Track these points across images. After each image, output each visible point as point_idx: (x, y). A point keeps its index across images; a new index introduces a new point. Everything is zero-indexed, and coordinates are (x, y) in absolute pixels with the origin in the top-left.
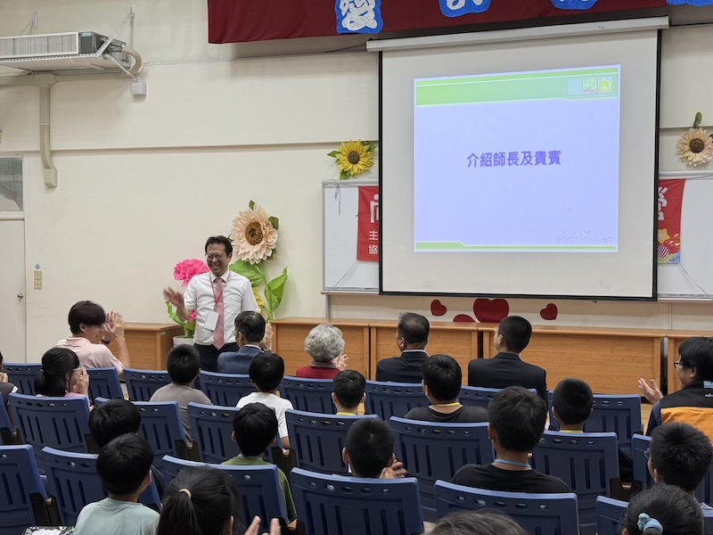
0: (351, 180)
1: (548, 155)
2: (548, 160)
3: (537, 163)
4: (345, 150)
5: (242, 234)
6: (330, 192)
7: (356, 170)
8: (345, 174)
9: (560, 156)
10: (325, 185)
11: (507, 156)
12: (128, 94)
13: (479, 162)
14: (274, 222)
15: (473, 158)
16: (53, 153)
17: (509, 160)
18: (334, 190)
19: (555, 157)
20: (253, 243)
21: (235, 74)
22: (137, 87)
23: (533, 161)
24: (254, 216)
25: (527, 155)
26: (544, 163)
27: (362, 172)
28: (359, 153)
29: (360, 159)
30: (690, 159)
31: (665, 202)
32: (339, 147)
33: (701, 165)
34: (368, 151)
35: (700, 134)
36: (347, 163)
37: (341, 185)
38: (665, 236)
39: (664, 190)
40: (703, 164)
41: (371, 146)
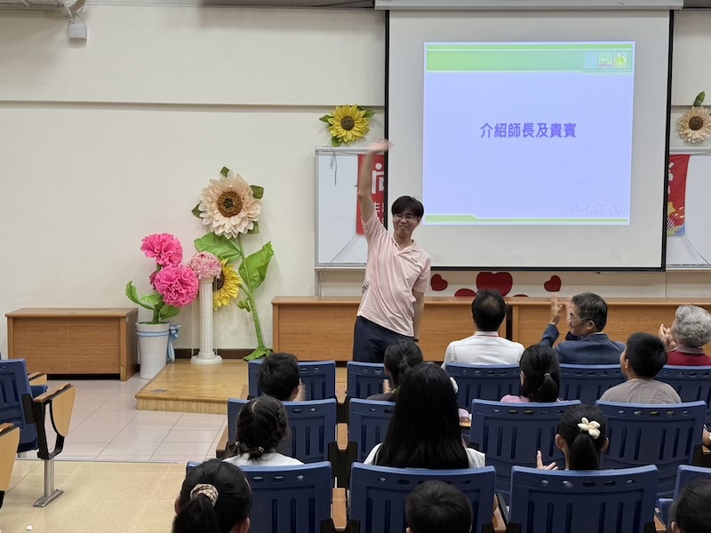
1: (563, 128)
2: (563, 133)
3: (553, 135)
4: (339, 114)
5: (214, 205)
6: (324, 160)
7: (350, 137)
8: (337, 140)
9: (575, 129)
10: (317, 152)
11: (522, 127)
13: (493, 132)
14: (257, 191)
15: (487, 128)
17: (524, 131)
18: (329, 158)
19: (570, 129)
20: (228, 215)
23: (549, 133)
24: (228, 185)
25: (542, 127)
26: (560, 136)
27: (356, 139)
28: (354, 118)
29: (356, 125)
30: (689, 136)
31: (671, 177)
32: (331, 111)
33: (699, 142)
34: (364, 116)
35: (701, 112)
36: (340, 129)
37: (338, 153)
38: (671, 209)
39: (671, 165)
40: (702, 141)
41: (368, 111)
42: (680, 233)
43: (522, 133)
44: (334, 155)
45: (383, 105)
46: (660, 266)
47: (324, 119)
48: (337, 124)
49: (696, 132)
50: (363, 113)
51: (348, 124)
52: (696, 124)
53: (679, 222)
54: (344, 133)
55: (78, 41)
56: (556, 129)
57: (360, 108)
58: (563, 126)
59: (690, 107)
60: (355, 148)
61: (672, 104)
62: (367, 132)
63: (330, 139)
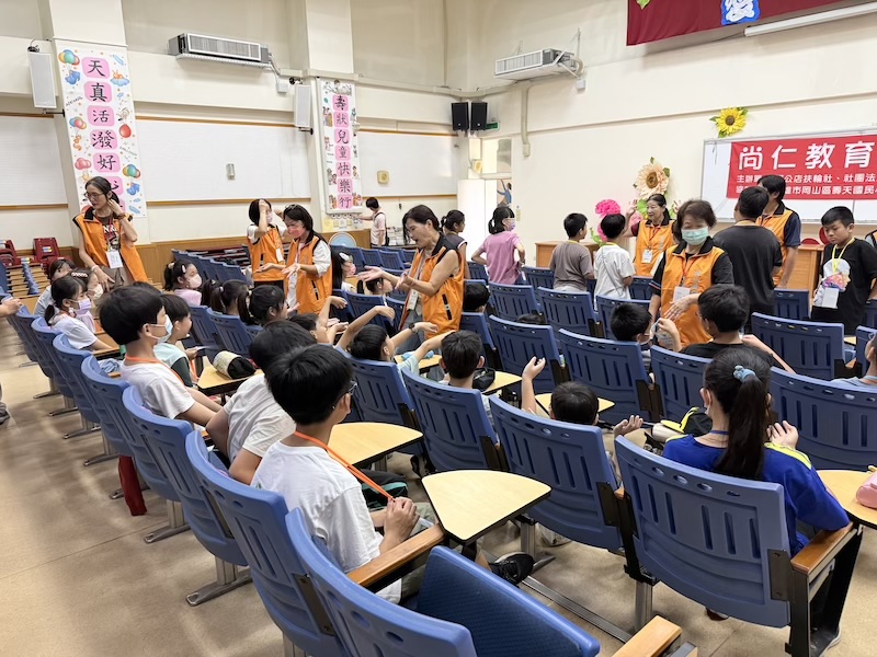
0: (727, 137)
4: (723, 115)
5: (644, 181)
6: (710, 148)
7: (731, 130)
8: (722, 133)
10: (706, 142)
12: (574, 89)
14: (667, 172)
16: (528, 134)
18: (712, 146)
20: (651, 187)
21: (645, 67)
22: (579, 83)
24: (652, 168)
27: (735, 131)
28: (734, 117)
29: (736, 121)
32: (718, 113)
34: (742, 114)
36: (724, 125)
37: (720, 142)
41: (744, 110)
44: (717, 143)
47: (713, 119)
48: (723, 122)
50: (741, 112)
51: (730, 121)
54: (727, 127)
55: (581, 90)
57: (738, 109)
60: (731, 138)
62: (743, 126)
63: (718, 132)
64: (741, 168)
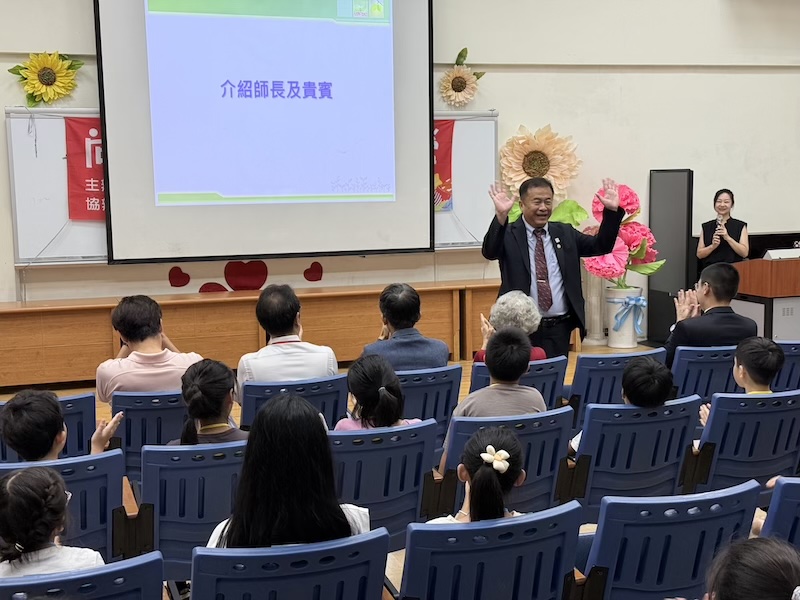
1: (318, 87)
2: (318, 94)
3: (306, 96)
6: (19, 124)
7: (49, 95)
8: (34, 99)
9: (332, 89)
10: (8, 114)
11: (270, 86)
13: (236, 91)
15: (228, 86)
17: (273, 90)
18: (24, 122)
19: (326, 90)
23: (302, 93)
25: (294, 85)
26: (314, 97)
27: (60, 97)
28: (55, 71)
29: (58, 79)
30: (453, 98)
31: (436, 145)
32: (24, 60)
33: (462, 105)
34: (69, 68)
35: (464, 72)
36: (37, 84)
37: (36, 115)
38: (438, 182)
39: (436, 131)
40: (465, 104)
41: (74, 61)
42: (448, 208)
43: (270, 93)
44: (31, 117)
45: (95, 53)
46: (428, 246)
47: (15, 71)
48: (33, 78)
49: (459, 94)
50: (67, 63)
51: (47, 77)
52: (459, 85)
53: (447, 196)
54: (43, 89)
56: (309, 89)
57: (62, 57)
58: (317, 85)
59: (452, 65)
60: (59, 109)
61: (435, 62)
62: (73, 89)
63: (24, 97)
64: (89, 165)
